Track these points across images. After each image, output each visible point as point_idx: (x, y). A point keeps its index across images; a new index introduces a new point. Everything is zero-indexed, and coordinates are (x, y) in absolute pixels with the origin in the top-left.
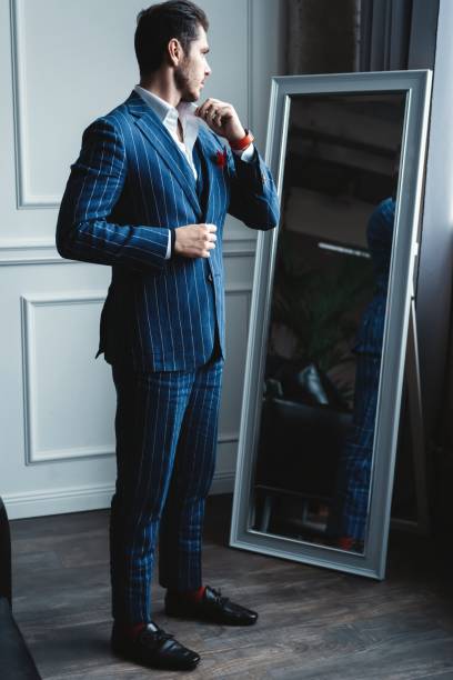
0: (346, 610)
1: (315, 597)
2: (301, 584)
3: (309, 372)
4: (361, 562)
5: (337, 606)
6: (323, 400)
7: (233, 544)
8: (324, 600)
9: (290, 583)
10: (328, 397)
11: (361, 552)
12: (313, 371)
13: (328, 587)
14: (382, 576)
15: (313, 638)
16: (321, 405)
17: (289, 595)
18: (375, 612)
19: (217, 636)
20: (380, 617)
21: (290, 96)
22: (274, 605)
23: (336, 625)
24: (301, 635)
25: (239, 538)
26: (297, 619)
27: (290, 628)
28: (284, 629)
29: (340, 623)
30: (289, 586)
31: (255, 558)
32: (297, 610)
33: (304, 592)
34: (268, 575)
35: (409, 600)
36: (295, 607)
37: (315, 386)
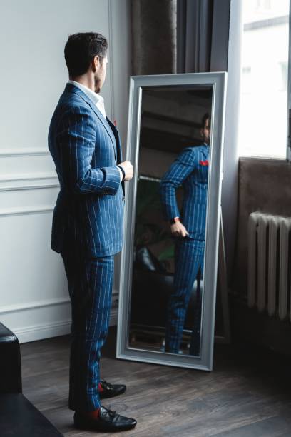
0: (195, 390)
1: (176, 384)
2: (165, 377)
3: (143, 252)
4: (199, 361)
5: (190, 388)
6: (152, 268)
7: (118, 356)
8: (181, 385)
9: (159, 377)
10: (155, 266)
11: (198, 355)
12: (146, 251)
13: (181, 378)
14: (211, 369)
15: (181, 407)
16: (152, 271)
17: (160, 384)
18: (212, 390)
19: (124, 410)
20: (216, 392)
21: (142, 87)
22: (152, 390)
23: (192, 399)
24: (174, 406)
25: (122, 353)
26: (169, 397)
27: (166, 402)
28: (163, 403)
29: (194, 398)
30: (158, 378)
31: (133, 364)
32: (167, 392)
33: (168, 381)
34: (143, 373)
35: (230, 381)
36: (165, 391)
37: (147, 260)
